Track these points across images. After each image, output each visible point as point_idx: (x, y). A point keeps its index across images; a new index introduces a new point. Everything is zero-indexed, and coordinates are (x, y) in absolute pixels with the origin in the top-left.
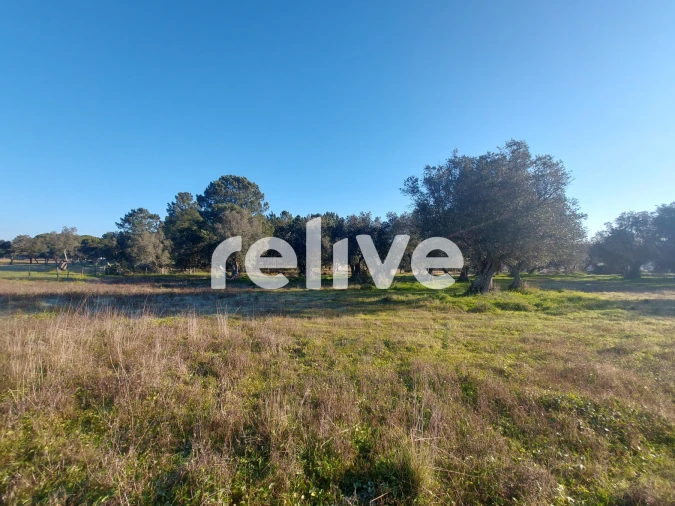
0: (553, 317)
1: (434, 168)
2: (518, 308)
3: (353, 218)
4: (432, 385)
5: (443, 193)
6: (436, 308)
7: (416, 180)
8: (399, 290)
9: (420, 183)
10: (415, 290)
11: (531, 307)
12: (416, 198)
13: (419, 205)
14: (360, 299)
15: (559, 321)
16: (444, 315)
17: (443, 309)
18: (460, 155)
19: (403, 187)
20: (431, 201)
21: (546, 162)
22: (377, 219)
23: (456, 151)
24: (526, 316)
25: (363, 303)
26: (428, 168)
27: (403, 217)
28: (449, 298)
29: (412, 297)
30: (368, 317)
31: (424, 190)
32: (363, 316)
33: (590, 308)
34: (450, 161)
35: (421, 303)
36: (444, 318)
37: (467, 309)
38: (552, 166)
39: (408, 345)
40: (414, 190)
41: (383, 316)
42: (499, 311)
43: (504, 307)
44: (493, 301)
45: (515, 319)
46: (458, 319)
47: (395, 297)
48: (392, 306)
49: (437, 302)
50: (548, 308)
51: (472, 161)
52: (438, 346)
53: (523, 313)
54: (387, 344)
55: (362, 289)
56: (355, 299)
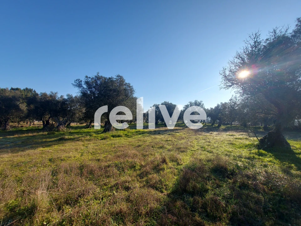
0: (129, 138)
1: (90, 78)
2: (119, 136)
3: (44, 95)
5: (94, 89)
6: (86, 140)
7: (81, 81)
8: (72, 133)
9: (83, 83)
10: (81, 133)
11: (123, 135)
12: (80, 89)
13: (82, 93)
14: (44, 140)
15: (130, 139)
16: (89, 143)
17: (89, 140)
18: (100, 75)
19: (74, 83)
20: (89, 92)
21: (129, 85)
22: (62, 96)
23: (98, 73)
24: (120, 139)
25: (46, 142)
26: (87, 77)
27: (76, 97)
28: (94, 135)
29: (77, 136)
30: (46, 149)
31: (85, 86)
32: (42, 149)
33: (140, 134)
34: (96, 77)
35: (80, 139)
36: (88, 144)
37: (100, 138)
38: (130, 87)
40: (79, 85)
41: (56, 147)
42: (112, 138)
43: (113, 136)
44: (111, 135)
45: (117, 140)
46: (94, 143)
47: (67, 137)
48: (64, 142)
49: (88, 137)
50: (128, 135)
51: (105, 78)
53: (120, 138)
55: (48, 134)
56: (40, 141)
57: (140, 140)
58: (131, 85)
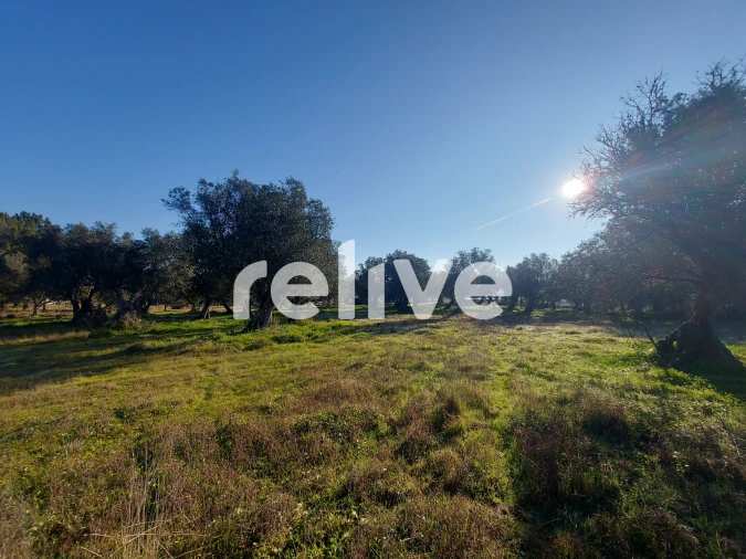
0: (320, 345)
1: (211, 185)
2: (293, 340)
3: (80, 230)
4: (180, 452)
5: (221, 216)
6: (206, 351)
7: (187, 193)
8: (158, 333)
9: (192, 199)
10: (184, 331)
11: (304, 338)
12: (186, 215)
13: (189, 224)
14: (84, 354)
15: (324, 347)
16: (215, 359)
17: (215, 352)
18: (241, 177)
19: (167, 198)
20: (207, 223)
22: (127, 236)
23: (236, 172)
24: (299, 347)
25: (90, 358)
26: (203, 182)
27: (168, 237)
28: (225, 337)
29: (175, 341)
30: (94, 379)
31: (198, 207)
32: (83, 380)
33: (346, 333)
34: (230, 181)
35: (188, 348)
36: (216, 362)
37: (243, 347)
39: (155, 407)
40: (182, 204)
41: (124, 373)
42: (275, 345)
43: (279, 340)
44: (271, 336)
45: (288, 351)
46: (231, 360)
47: (148, 344)
48: (142, 357)
49: (209, 344)
50: (316, 337)
51: (254, 188)
52: (199, 399)
53: (296, 344)
54: (119, 414)
55: (90, 336)
56: (72, 355)
57: (353, 350)
58: (324, 206)
